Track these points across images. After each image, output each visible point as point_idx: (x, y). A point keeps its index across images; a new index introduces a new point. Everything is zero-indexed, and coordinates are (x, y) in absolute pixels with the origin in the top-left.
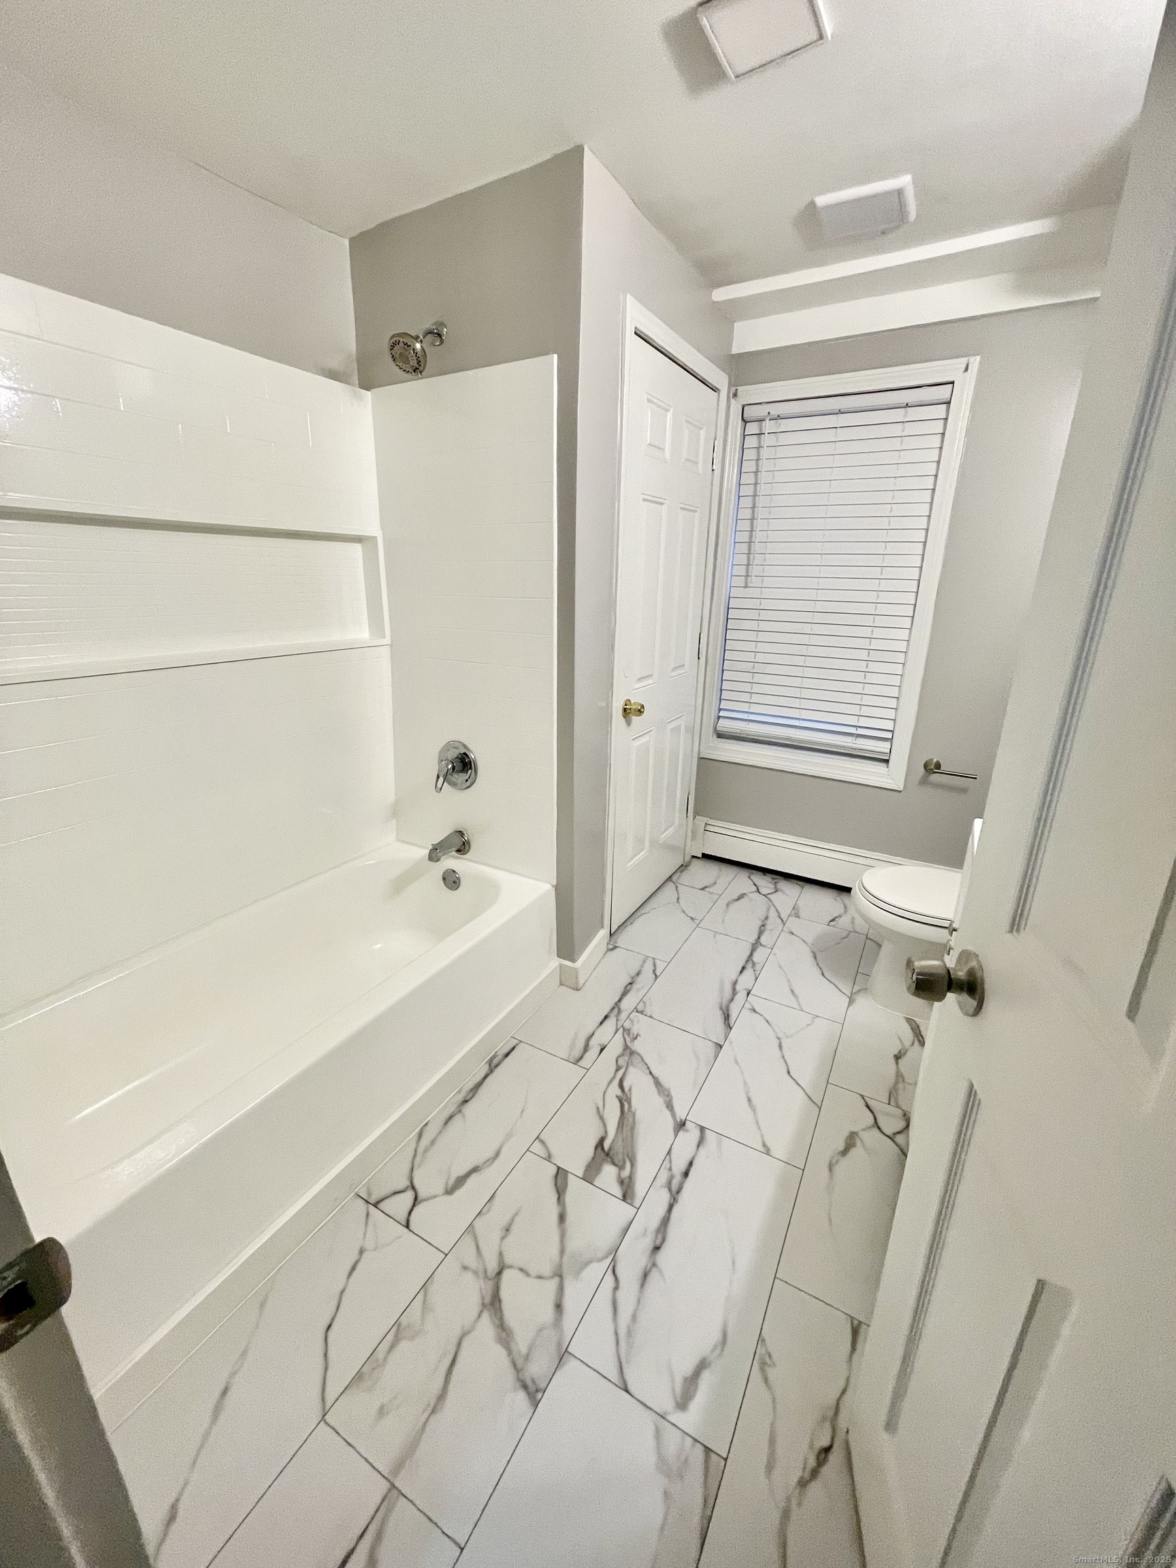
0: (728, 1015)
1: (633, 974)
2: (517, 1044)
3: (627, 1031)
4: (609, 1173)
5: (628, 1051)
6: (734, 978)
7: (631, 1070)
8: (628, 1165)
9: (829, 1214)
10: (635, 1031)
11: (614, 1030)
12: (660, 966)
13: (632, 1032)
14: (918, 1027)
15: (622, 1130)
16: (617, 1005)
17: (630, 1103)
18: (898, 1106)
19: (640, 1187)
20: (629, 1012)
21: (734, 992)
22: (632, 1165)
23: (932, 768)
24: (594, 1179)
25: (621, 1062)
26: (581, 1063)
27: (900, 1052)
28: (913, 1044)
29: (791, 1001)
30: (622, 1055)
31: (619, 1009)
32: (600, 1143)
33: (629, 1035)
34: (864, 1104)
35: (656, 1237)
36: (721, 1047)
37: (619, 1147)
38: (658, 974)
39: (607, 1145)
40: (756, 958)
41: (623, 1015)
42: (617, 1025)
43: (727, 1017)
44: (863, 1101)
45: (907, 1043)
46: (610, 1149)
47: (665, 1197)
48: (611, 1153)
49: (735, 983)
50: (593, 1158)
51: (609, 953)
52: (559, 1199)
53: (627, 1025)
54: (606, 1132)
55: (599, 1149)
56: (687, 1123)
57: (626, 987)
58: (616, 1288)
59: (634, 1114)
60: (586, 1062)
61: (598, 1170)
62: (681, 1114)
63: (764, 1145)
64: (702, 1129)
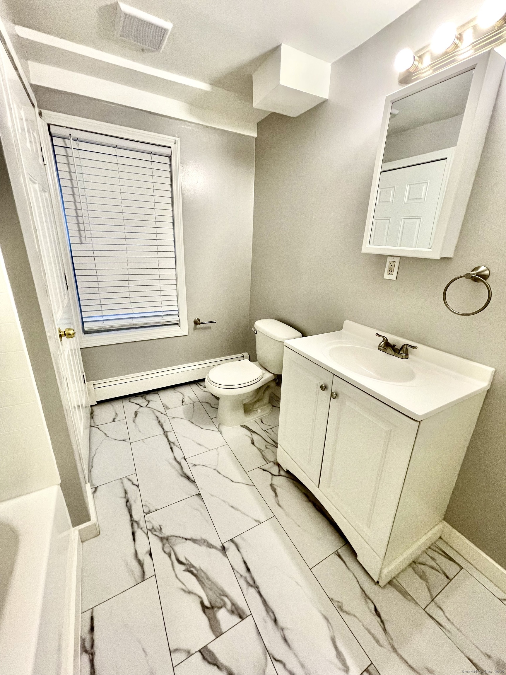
0: (187, 476)
1: (123, 495)
2: (92, 613)
3: (152, 530)
4: (222, 615)
5: (164, 540)
6: (172, 457)
7: (176, 548)
8: (226, 599)
9: (296, 524)
10: (156, 526)
11: (145, 536)
12: (133, 478)
13: (155, 528)
14: (246, 426)
15: (205, 585)
16: (133, 522)
17: (193, 567)
18: (271, 462)
19: (241, 604)
20: (143, 519)
21: (179, 463)
22: (227, 596)
23: (197, 322)
24: (221, 630)
25: (167, 550)
26: (147, 576)
27: (251, 440)
28: (252, 435)
29: (203, 449)
30: (164, 545)
31: (136, 522)
32: (204, 607)
33: (156, 531)
34: (262, 470)
35: (270, 616)
36: (199, 494)
37: (213, 597)
38: (137, 484)
39: (207, 603)
40: (171, 440)
41: (142, 524)
42: (144, 532)
43: (188, 478)
44: (261, 470)
45: (250, 435)
46: (210, 603)
47: (253, 591)
48: (214, 605)
49: (175, 459)
50: (209, 620)
51: (95, 495)
52: (218, 667)
53: (149, 526)
54: (199, 597)
55: (206, 610)
56: (225, 545)
57: (127, 505)
58: (284, 666)
59: (201, 569)
60: (149, 572)
61: (217, 622)
62: (218, 545)
63: (256, 521)
64: (232, 540)
